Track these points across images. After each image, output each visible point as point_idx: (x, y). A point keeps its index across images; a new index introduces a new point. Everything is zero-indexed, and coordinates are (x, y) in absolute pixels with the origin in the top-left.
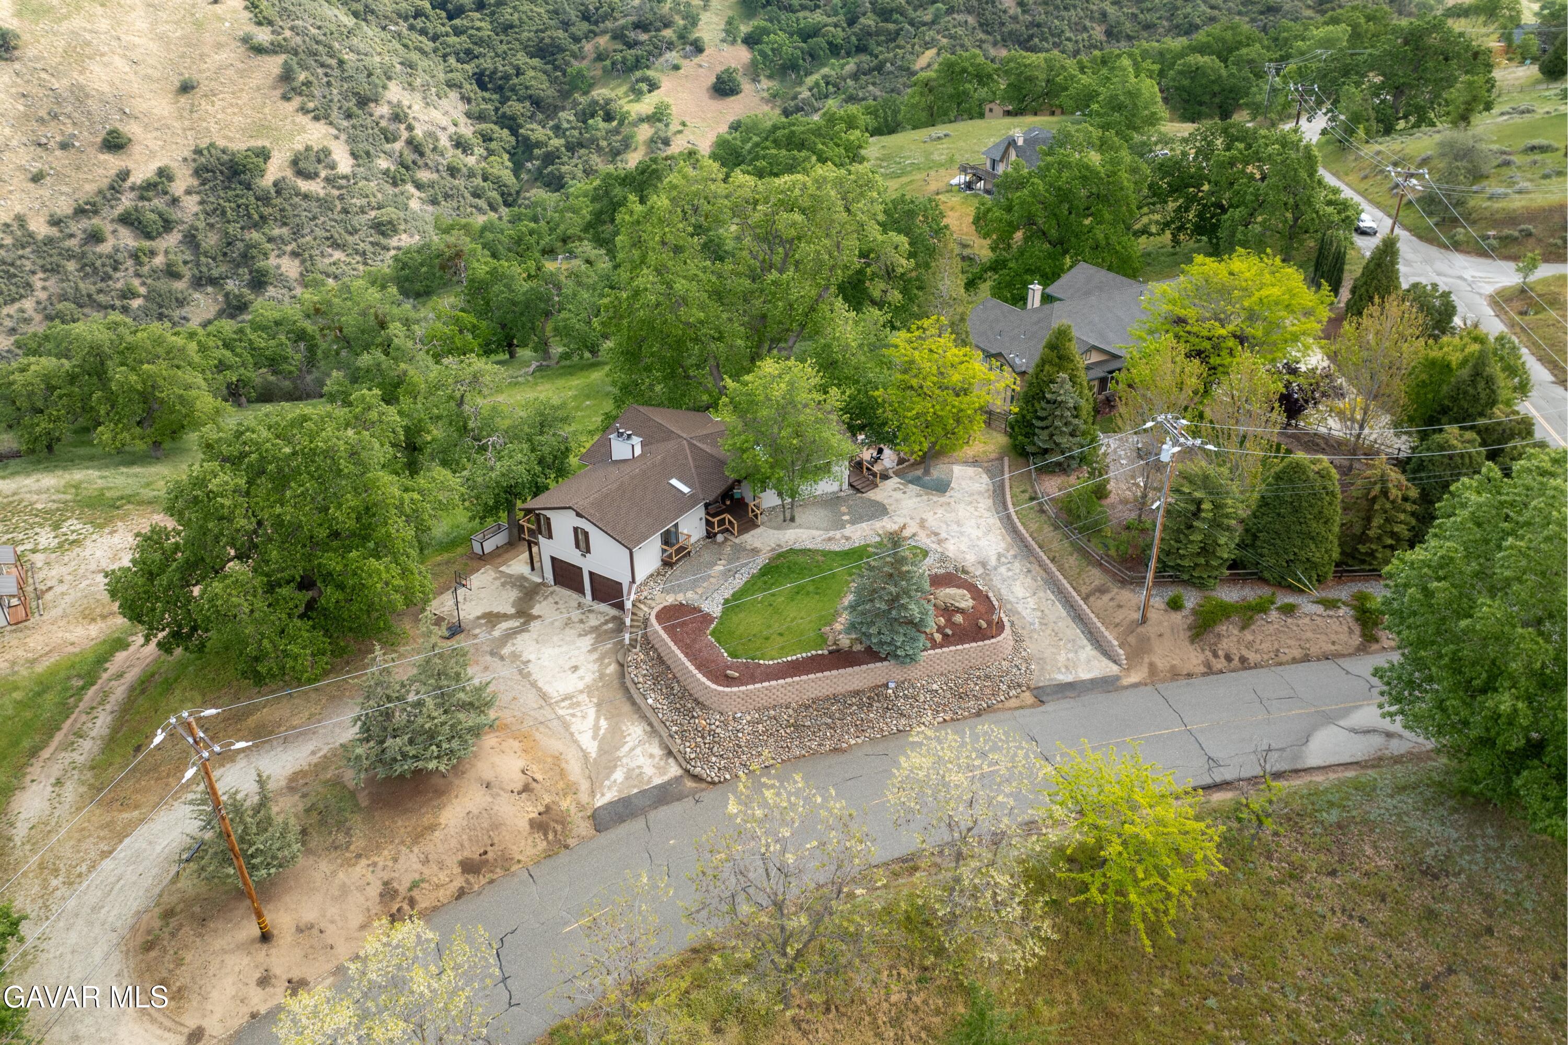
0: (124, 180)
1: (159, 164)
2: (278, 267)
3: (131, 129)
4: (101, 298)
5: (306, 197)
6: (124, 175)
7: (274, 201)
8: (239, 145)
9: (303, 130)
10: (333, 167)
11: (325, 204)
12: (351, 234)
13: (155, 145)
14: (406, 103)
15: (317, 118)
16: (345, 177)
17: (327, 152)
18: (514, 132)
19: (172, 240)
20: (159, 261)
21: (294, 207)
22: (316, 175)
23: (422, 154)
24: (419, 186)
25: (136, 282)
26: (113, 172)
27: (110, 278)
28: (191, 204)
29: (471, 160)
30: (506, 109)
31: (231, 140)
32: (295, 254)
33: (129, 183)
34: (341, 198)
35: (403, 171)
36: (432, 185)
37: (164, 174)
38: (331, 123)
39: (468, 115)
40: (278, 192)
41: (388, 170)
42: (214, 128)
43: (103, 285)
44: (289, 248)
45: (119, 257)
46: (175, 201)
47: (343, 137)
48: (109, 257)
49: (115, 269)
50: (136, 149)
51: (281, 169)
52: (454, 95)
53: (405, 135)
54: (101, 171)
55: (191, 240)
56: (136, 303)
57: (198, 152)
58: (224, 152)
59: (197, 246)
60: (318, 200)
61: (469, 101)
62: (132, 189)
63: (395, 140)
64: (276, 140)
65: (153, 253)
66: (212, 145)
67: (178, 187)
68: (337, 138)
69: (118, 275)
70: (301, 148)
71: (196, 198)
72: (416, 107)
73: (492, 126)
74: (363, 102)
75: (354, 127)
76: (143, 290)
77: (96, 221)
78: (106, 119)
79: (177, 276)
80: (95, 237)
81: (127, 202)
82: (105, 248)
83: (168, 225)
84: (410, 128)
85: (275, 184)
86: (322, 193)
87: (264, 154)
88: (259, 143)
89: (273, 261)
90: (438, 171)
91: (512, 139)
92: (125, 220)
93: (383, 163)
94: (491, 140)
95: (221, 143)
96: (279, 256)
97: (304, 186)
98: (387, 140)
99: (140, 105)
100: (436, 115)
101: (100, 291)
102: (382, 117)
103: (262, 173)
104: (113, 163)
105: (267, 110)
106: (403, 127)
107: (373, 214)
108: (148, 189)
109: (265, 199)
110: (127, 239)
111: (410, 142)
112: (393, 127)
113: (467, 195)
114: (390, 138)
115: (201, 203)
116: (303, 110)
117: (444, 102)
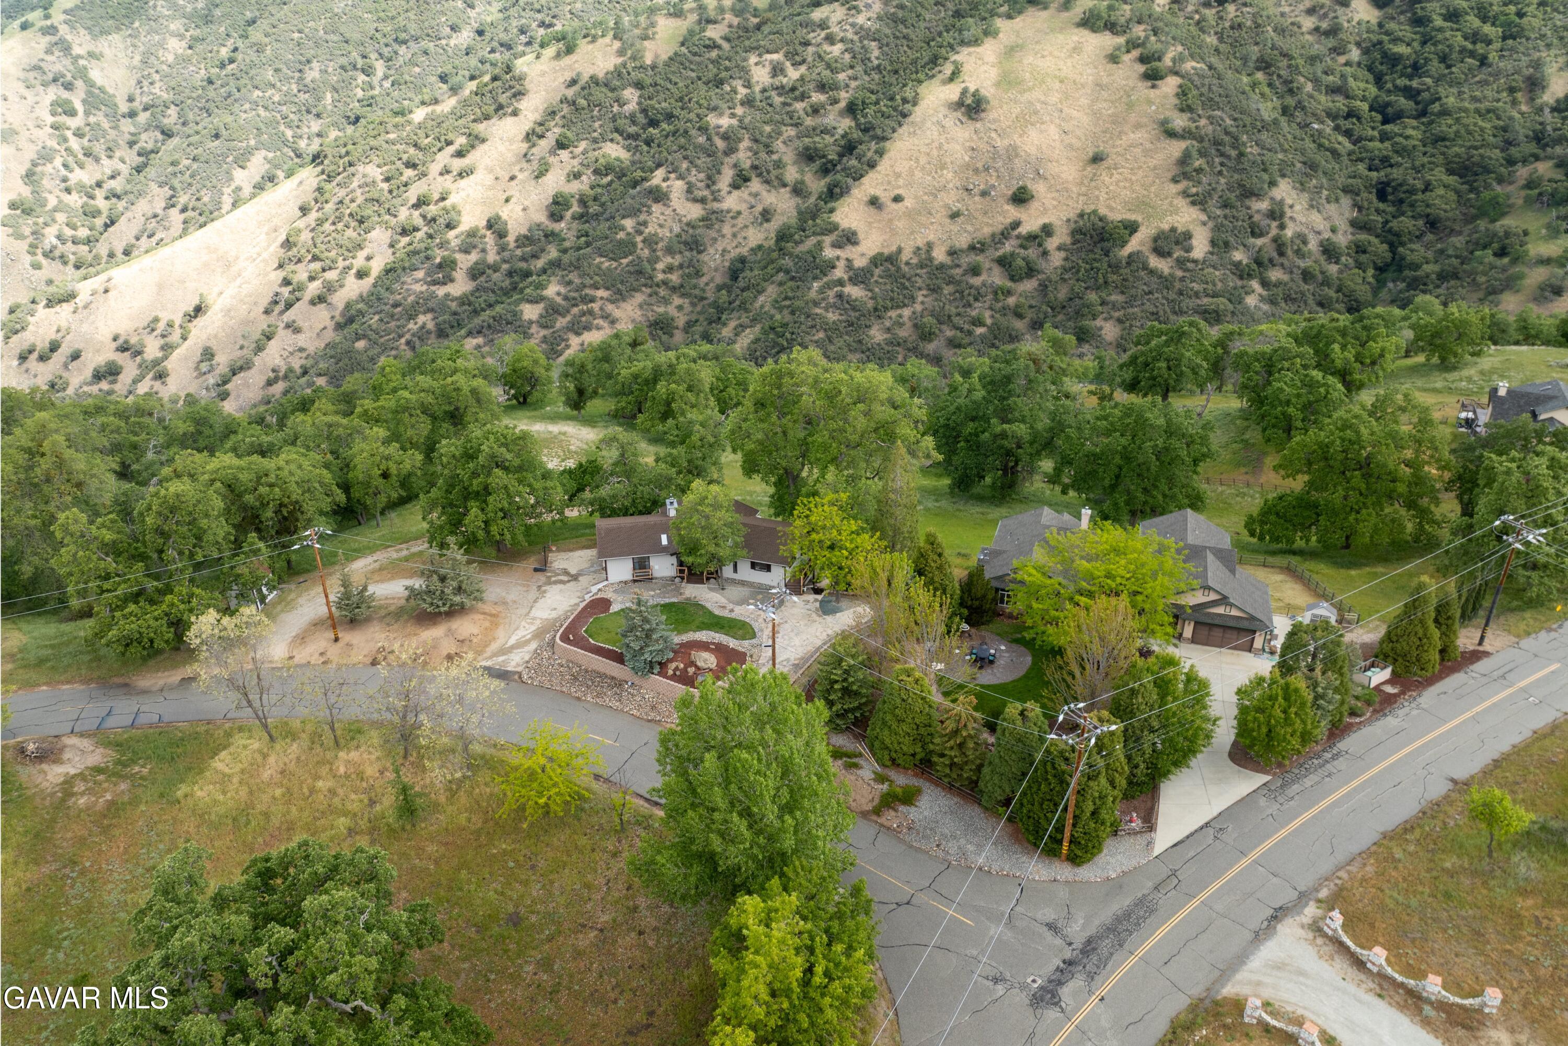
0: (1013, 229)
1: (1047, 221)
2: (1101, 329)
3: (1039, 188)
4: (956, 320)
5: (1152, 272)
6: (1016, 224)
7: (1122, 271)
8: (1116, 214)
9: (1176, 211)
10: (1189, 249)
11: (1166, 282)
12: (1175, 313)
13: (1050, 203)
14: (1289, 201)
15: (1193, 203)
16: (1195, 261)
17: (1188, 236)
18: (1393, 247)
19: (1029, 285)
20: (1011, 301)
21: (1139, 279)
22: (1169, 254)
23: (1281, 254)
24: (1265, 284)
25: (987, 314)
26: (1009, 221)
27: (970, 305)
28: (1057, 259)
29: (1333, 269)
30: (1394, 224)
31: (1112, 209)
32: (1120, 321)
33: (1016, 232)
34: (1182, 279)
35: (1255, 266)
36: (1278, 284)
37: (1047, 230)
38: (1204, 210)
39: (1353, 223)
40: (1129, 264)
41: (1240, 262)
42: (1103, 196)
43: (961, 310)
44: (1117, 314)
45: (983, 290)
46: (1045, 253)
47: (1211, 224)
48: (977, 289)
49: (976, 299)
50: (1034, 205)
51: (1142, 243)
52: (1346, 201)
53: (1274, 232)
54: (1001, 219)
55: (1043, 287)
56: (980, 331)
57: (1081, 215)
58: (1101, 220)
59: (1046, 295)
60: (1161, 277)
61: (1360, 209)
62: (1018, 237)
63: (1261, 235)
64: (1149, 217)
65: (1009, 293)
66: (1095, 212)
67: (1052, 244)
68: (1204, 224)
69: (977, 304)
70: (1166, 227)
71: (1063, 254)
72: (1298, 207)
73: (1372, 239)
74: (1249, 193)
75: (1225, 217)
76: (989, 321)
77: (980, 258)
78: (1022, 177)
79: (1020, 316)
80: (975, 271)
81: (1008, 247)
82: (976, 281)
83: (1031, 271)
84: (1282, 227)
85: (1130, 256)
86: (1166, 271)
87: (1132, 228)
88: (1133, 217)
89: (1099, 322)
90: (1291, 272)
91: (1388, 255)
92: (1003, 262)
93: (1238, 256)
94: (1364, 252)
95: (1103, 211)
96: (1105, 319)
97: (1155, 262)
98: (1253, 234)
99: (1052, 169)
100: (1316, 219)
101: (958, 314)
102: (1258, 211)
103: (1124, 243)
104: (1012, 212)
105: (1153, 189)
106: (1274, 224)
107: (1206, 300)
108: (1032, 238)
109: (1115, 267)
110: (997, 278)
111: (1275, 240)
112: (1265, 222)
113: (1311, 301)
114: (1256, 232)
115: (1066, 259)
116: (1185, 194)
117: (1332, 208)
